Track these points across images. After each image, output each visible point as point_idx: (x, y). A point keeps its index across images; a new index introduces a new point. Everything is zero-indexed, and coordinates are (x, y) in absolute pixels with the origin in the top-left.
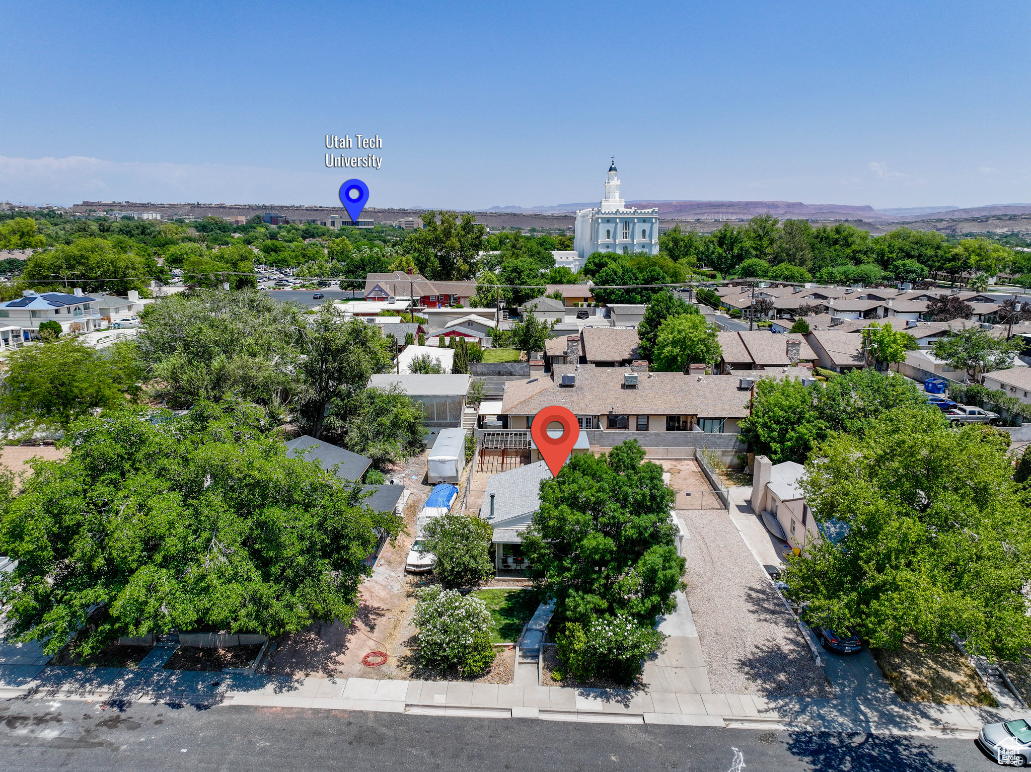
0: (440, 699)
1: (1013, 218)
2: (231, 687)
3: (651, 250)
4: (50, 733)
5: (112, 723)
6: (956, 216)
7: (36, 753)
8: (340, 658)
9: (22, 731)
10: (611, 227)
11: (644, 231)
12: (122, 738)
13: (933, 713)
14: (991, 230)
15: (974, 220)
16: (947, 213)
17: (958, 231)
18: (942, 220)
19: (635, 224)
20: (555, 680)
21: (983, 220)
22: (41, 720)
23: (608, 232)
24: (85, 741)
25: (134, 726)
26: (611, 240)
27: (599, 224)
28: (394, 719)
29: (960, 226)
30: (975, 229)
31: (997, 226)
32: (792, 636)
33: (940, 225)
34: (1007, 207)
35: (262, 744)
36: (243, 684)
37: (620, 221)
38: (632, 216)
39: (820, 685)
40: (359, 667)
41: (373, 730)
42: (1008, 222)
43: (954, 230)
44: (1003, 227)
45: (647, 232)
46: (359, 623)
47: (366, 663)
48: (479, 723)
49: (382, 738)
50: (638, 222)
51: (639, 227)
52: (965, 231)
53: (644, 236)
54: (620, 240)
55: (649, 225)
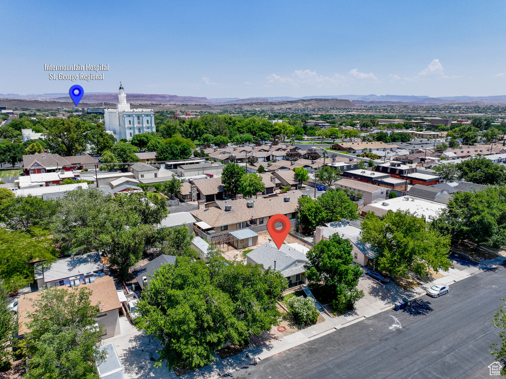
1: (261, 104)
2: (253, 355)
3: (152, 130)
6: (240, 102)
8: (272, 333)
10: (131, 119)
11: (148, 121)
13: (414, 291)
14: (254, 109)
15: (248, 104)
16: (237, 101)
17: (243, 109)
18: (236, 104)
19: (143, 117)
20: (335, 315)
21: (251, 105)
23: (130, 121)
26: (132, 125)
27: (124, 118)
29: (243, 107)
30: (249, 108)
31: (256, 107)
32: (373, 282)
33: (236, 107)
34: (257, 99)
37: (136, 116)
38: (141, 113)
39: (389, 293)
42: (260, 106)
43: (241, 109)
44: (258, 108)
45: (149, 121)
50: (145, 116)
51: (145, 119)
52: (245, 109)
53: (148, 123)
54: (136, 125)
55: (150, 117)
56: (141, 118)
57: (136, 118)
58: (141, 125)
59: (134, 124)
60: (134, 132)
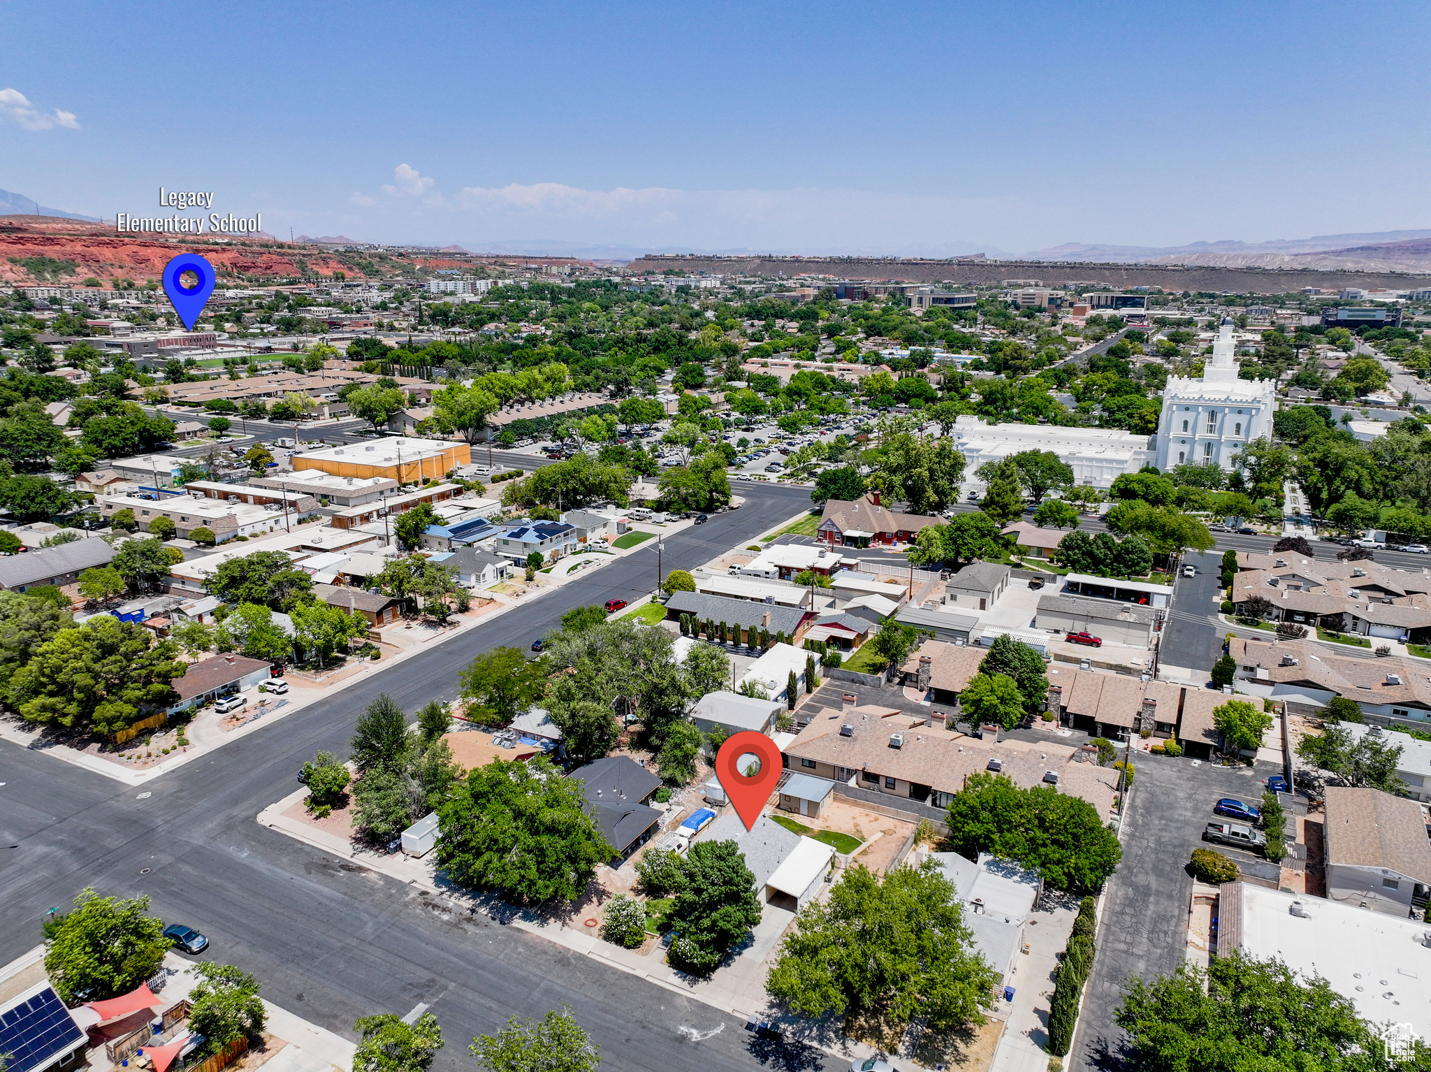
0: (607, 954)
2: (520, 918)
4: (446, 917)
5: (469, 920)
7: (439, 924)
8: (574, 917)
9: (436, 913)
11: (1238, 425)
12: (470, 928)
19: (1225, 414)
20: (667, 962)
22: (444, 910)
23: (1185, 423)
24: (456, 925)
25: (476, 925)
26: (1189, 434)
27: (1172, 412)
28: (581, 957)
35: (520, 950)
36: (527, 917)
37: (1204, 411)
38: (1224, 404)
40: (581, 925)
41: (568, 959)
45: (1243, 427)
46: (595, 899)
47: (586, 924)
48: (615, 971)
49: (570, 964)
50: (1231, 412)
51: (1231, 420)
53: (1238, 432)
54: (1202, 433)
55: (1247, 417)
56: (1219, 416)
57: (1204, 418)
58: (1214, 436)
59: (1194, 432)
60: (1192, 452)
